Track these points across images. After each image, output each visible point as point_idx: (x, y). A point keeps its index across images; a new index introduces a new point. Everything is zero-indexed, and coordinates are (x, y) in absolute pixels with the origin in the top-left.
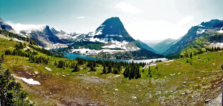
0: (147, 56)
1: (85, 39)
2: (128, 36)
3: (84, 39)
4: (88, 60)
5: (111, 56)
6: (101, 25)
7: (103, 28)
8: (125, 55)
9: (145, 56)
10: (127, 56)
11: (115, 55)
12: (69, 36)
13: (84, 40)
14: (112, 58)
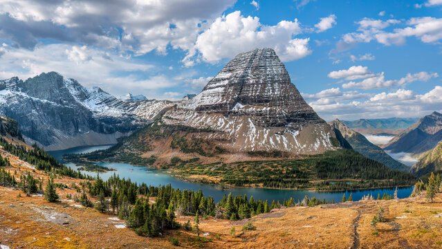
3: (167, 117)
5: (248, 177)
7: (227, 82)
8: (293, 172)
13: (168, 122)
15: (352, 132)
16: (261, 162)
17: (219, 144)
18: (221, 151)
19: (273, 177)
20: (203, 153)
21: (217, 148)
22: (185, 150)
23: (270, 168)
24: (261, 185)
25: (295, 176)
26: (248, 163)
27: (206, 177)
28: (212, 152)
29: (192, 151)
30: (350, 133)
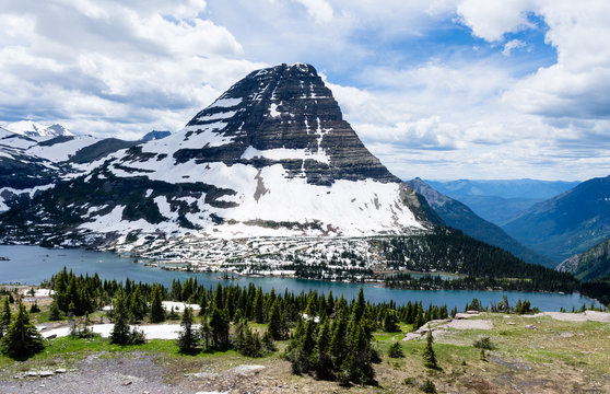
0: (463, 271)
1: (127, 164)
2: (361, 160)
3: (117, 166)
4: (128, 283)
5: (268, 261)
6: (221, 98)
7: (231, 114)
8: (345, 255)
9: (451, 269)
10: (354, 263)
11: (290, 257)
12: (16, 143)
13: (120, 173)
14: (276, 272)
15: (445, 199)
18: (220, 220)
20: (187, 225)
26: (267, 238)
30: (440, 200)
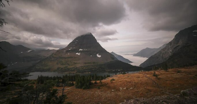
16: (89, 66)
17: (74, 62)
18: (75, 64)
19: (93, 70)
20: (69, 65)
21: (74, 63)
22: (62, 64)
23: (92, 67)
24: (90, 73)
25: (100, 69)
26: (85, 66)
27: (71, 72)
28: (72, 64)
29: (65, 64)
